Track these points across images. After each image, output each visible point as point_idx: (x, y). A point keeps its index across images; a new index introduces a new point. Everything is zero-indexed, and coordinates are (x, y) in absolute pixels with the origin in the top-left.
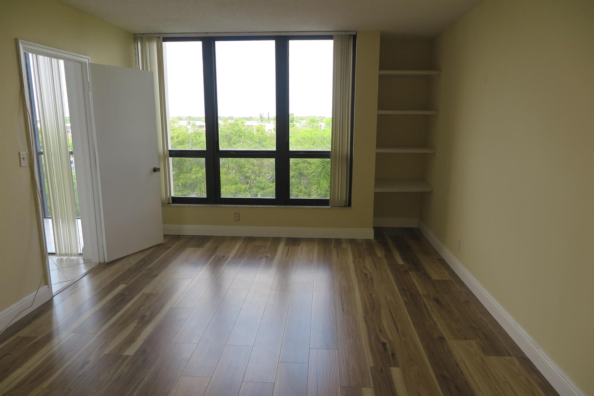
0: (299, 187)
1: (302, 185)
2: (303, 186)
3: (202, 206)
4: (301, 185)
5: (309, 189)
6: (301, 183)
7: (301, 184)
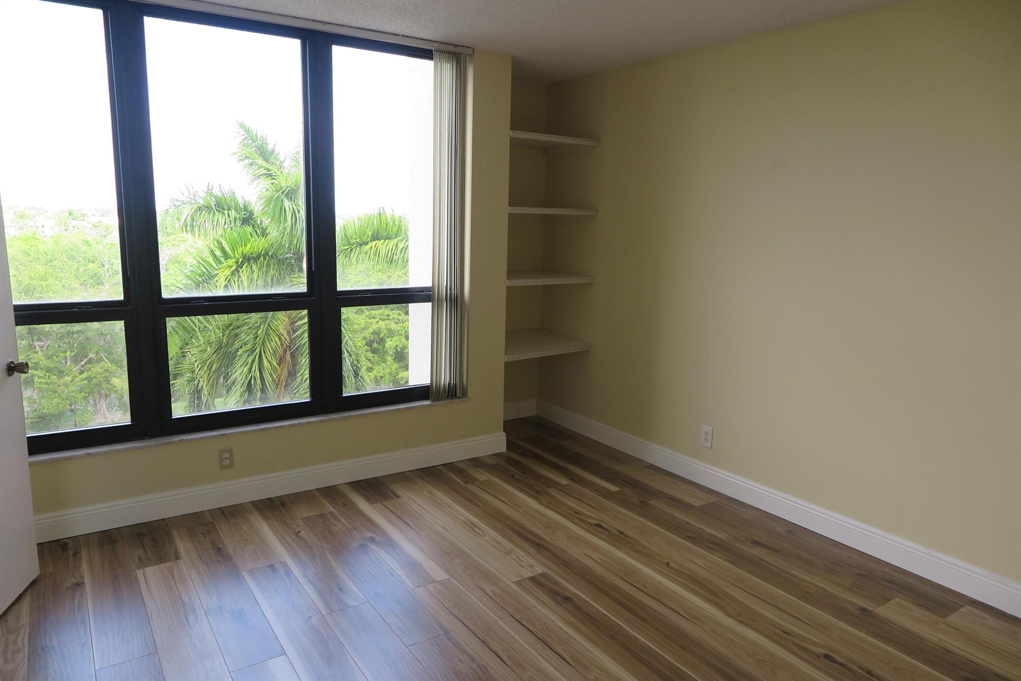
0: (31, 356)
1: (37, 353)
2: (40, 353)
3: (128, 449)
4: (35, 352)
5: (57, 359)
6: (36, 348)
7: (36, 350)
